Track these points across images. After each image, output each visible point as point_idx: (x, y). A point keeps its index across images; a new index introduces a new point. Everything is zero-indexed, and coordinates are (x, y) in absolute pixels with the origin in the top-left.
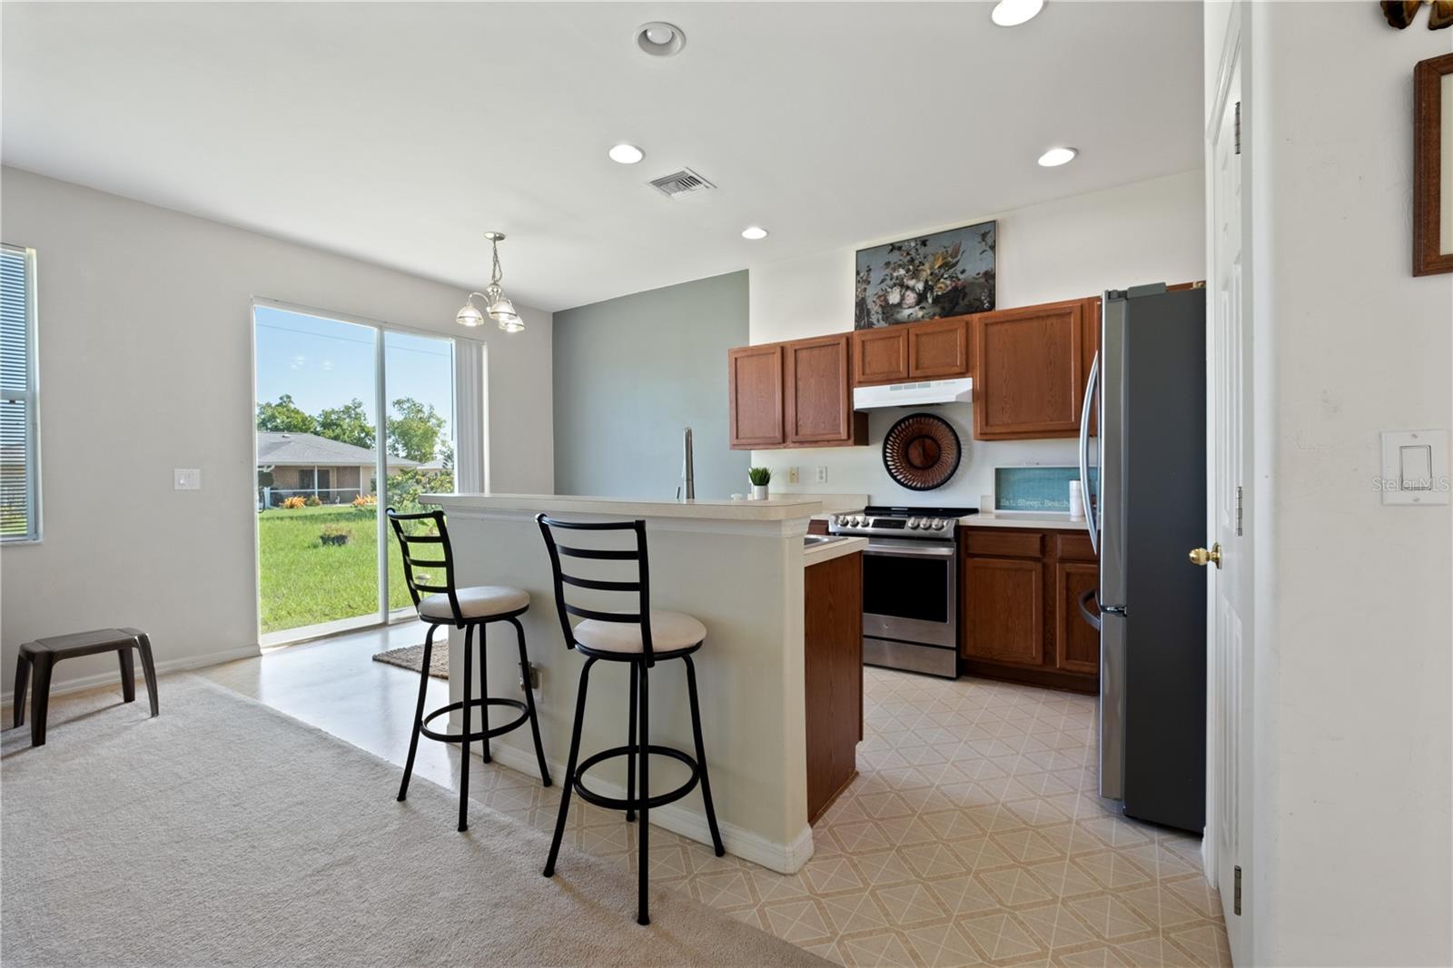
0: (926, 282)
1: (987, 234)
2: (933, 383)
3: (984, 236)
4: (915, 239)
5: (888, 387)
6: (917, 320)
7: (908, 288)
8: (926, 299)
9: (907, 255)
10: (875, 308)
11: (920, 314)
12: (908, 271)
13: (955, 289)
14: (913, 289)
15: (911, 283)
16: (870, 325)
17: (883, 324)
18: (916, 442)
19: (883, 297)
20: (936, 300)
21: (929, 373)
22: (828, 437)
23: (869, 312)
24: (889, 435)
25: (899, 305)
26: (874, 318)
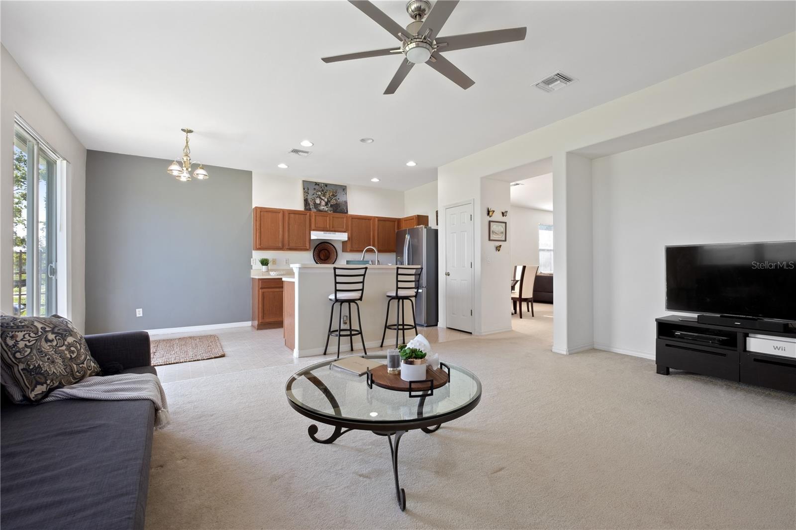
0: (328, 199)
1: (344, 188)
2: (337, 233)
3: (344, 189)
4: (324, 184)
5: (323, 232)
6: (326, 212)
7: (322, 199)
8: (328, 205)
9: (322, 188)
10: (311, 203)
11: (327, 209)
12: (322, 193)
13: (337, 204)
14: (324, 200)
15: (323, 198)
16: (310, 209)
17: (315, 210)
18: (323, 251)
19: (314, 200)
20: (331, 206)
21: (336, 229)
22: (302, 248)
23: (309, 204)
24: (315, 248)
25: (320, 204)
26: (311, 207)
